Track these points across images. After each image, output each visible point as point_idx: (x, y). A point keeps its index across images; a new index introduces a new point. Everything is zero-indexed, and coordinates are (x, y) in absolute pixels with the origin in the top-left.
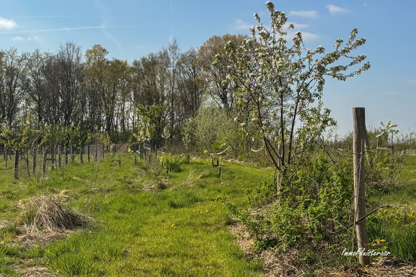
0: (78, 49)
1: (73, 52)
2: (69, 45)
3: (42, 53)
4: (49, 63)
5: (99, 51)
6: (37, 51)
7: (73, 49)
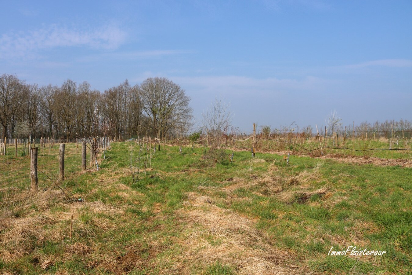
0: (74, 84)
1: (71, 86)
2: (69, 81)
3: (53, 86)
4: (56, 92)
5: (86, 85)
6: (50, 85)
7: (71, 84)
